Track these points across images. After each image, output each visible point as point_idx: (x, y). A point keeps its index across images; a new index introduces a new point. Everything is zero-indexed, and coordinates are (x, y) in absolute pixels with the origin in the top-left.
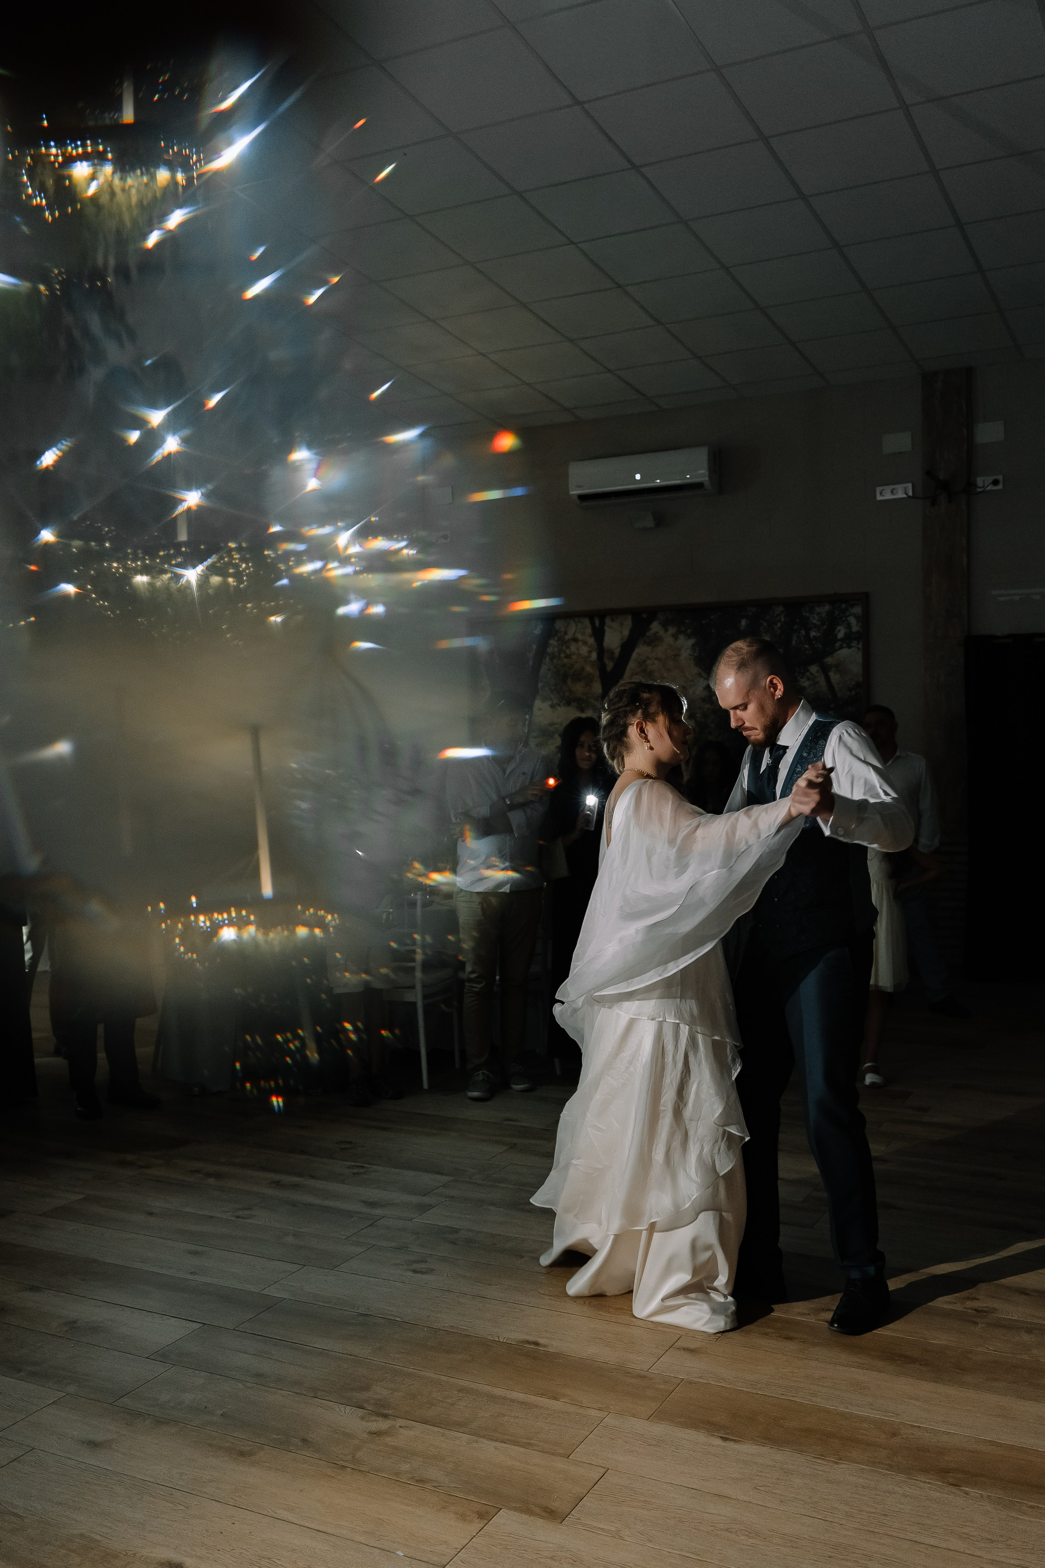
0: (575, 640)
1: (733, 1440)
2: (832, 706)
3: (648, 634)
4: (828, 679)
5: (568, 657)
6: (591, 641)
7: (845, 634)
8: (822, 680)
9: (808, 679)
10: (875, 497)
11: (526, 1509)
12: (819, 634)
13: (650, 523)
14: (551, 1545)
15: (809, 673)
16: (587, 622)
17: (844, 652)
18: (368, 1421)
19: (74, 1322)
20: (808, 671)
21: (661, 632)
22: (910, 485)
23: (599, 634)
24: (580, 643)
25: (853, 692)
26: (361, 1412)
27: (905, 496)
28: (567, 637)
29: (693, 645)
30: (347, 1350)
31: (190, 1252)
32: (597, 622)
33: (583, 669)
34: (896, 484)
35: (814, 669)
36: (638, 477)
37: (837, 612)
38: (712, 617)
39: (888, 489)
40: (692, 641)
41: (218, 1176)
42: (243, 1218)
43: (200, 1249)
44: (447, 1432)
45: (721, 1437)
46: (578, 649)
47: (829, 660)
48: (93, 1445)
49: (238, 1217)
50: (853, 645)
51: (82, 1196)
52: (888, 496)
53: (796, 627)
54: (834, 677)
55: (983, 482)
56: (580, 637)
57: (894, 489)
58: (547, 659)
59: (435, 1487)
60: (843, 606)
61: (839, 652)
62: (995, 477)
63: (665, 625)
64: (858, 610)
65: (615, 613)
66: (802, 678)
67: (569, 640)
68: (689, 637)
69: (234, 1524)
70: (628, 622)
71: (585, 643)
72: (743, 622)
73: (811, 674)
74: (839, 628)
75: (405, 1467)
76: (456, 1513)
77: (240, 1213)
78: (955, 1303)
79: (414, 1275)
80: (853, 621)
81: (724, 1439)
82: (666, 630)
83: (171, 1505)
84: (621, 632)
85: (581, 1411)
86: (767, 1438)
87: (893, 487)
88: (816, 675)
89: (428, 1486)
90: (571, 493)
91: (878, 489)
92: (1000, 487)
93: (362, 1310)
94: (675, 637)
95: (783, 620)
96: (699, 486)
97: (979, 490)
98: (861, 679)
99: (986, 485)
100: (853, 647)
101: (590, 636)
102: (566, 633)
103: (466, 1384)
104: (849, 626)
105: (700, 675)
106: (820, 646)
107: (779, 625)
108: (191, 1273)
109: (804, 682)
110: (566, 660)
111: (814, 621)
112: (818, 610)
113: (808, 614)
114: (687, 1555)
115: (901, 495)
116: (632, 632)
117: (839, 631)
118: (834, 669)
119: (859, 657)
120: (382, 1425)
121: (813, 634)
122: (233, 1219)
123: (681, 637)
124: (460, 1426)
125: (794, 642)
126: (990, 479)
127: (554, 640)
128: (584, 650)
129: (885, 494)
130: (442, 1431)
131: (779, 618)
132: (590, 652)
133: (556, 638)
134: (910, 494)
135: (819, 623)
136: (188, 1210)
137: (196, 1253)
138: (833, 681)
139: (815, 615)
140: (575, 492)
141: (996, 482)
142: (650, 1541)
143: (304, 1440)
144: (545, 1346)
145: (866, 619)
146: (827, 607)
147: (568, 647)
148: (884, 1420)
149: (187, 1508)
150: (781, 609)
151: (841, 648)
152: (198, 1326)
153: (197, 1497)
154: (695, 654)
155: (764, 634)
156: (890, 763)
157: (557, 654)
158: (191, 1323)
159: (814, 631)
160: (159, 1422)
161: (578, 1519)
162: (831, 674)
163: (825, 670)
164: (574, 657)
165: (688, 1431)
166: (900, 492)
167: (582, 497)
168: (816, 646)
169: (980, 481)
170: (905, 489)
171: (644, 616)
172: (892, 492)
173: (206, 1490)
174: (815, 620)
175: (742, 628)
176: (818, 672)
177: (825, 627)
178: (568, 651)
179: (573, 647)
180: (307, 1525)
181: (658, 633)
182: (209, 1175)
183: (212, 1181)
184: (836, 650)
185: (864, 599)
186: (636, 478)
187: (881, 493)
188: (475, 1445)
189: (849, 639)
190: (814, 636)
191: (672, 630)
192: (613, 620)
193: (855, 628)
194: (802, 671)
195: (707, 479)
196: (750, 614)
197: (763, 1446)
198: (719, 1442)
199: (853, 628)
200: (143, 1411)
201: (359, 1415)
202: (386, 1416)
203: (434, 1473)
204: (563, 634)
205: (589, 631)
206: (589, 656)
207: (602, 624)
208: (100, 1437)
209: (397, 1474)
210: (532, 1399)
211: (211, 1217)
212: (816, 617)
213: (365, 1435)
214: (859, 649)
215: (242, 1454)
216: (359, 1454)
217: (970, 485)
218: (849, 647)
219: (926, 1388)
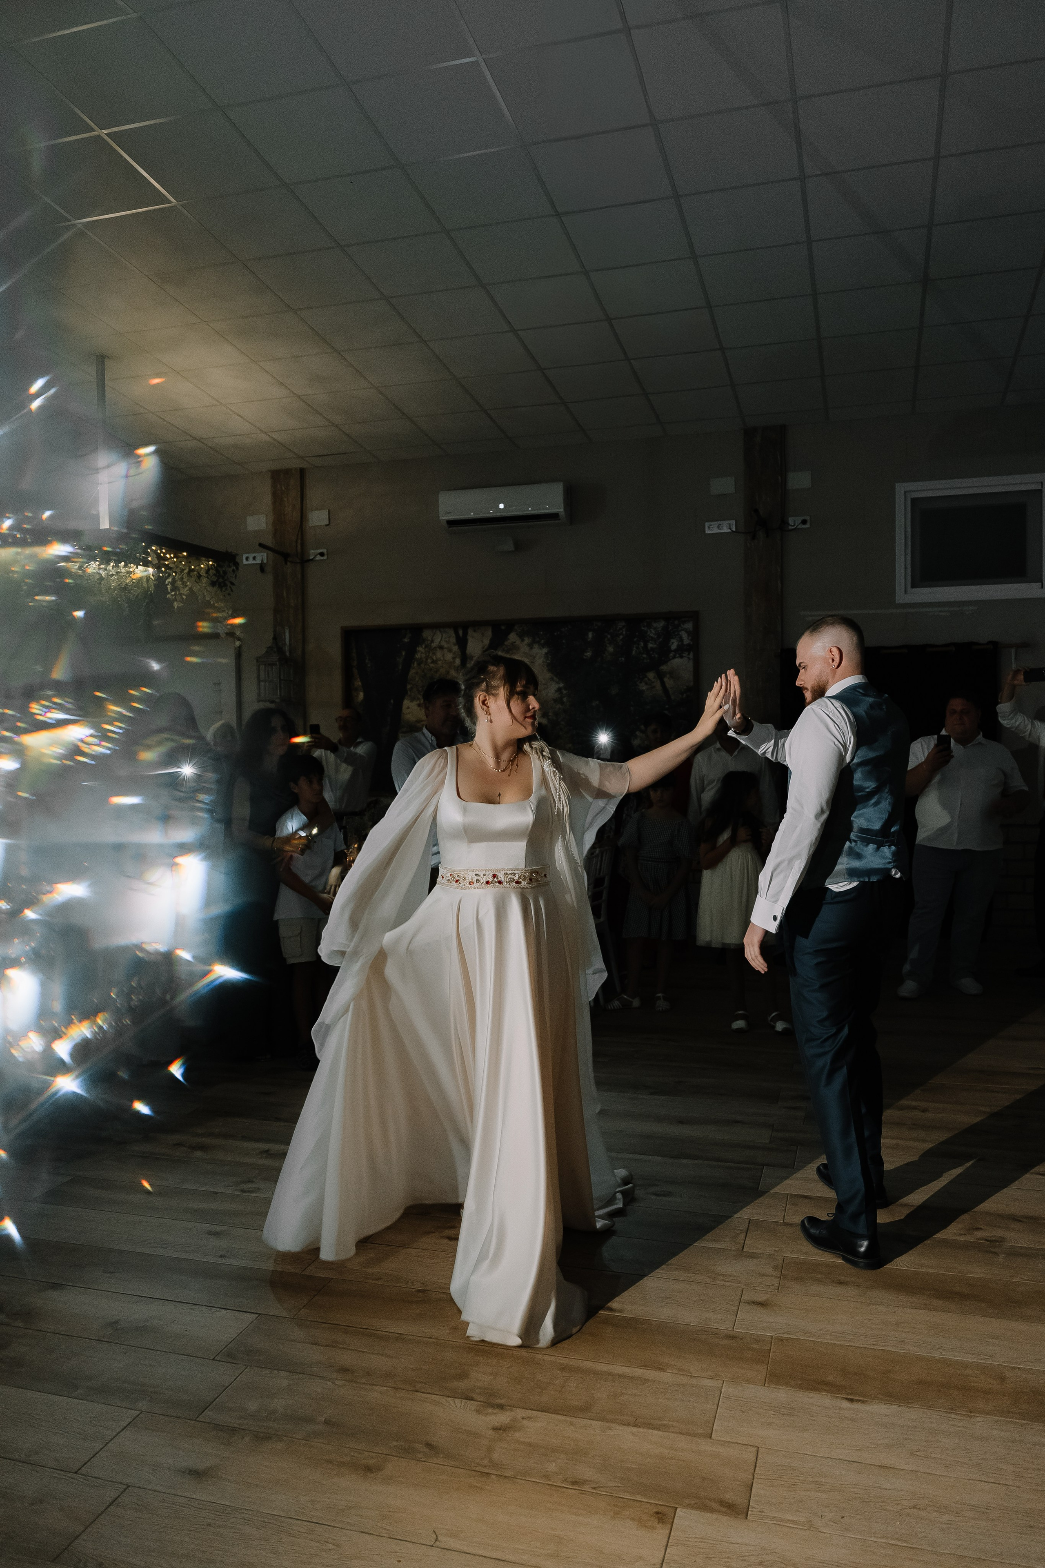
0: (441, 648)
1: (859, 1401)
2: (667, 707)
3: (506, 643)
4: (663, 684)
5: (433, 662)
6: (455, 648)
7: (678, 646)
8: (658, 684)
9: (646, 684)
10: (704, 531)
11: (702, 1505)
12: (655, 646)
13: (509, 546)
14: (752, 1548)
15: (647, 679)
16: (452, 633)
17: (677, 661)
18: (487, 1415)
19: (116, 1322)
20: (646, 677)
21: (518, 642)
22: (734, 522)
23: (462, 643)
24: (446, 650)
25: (685, 695)
26: (473, 1405)
27: (729, 531)
28: (434, 645)
29: (546, 654)
30: (424, 1332)
31: (210, 1233)
32: (461, 633)
33: (448, 673)
34: (722, 520)
35: (651, 675)
36: (502, 506)
37: (670, 628)
38: (563, 630)
39: (715, 524)
40: (545, 650)
41: (203, 1148)
42: (249, 1192)
43: (218, 1228)
44: (574, 1420)
45: (846, 1399)
46: (443, 656)
47: (664, 668)
48: (197, 1474)
49: (243, 1191)
50: (684, 655)
51: (69, 1178)
52: (715, 531)
53: (635, 640)
54: (669, 682)
55: (793, 521)
56: (444, 644)
57: (720, 524)
58: (415, 664)
59: (594, 1488)
60: (676, 622)
61: (672, 661)
62: (803, 518)
63: (521, 636)
64: (689, 626)
65: (477, 625)
66: (641, 683)
67: (435, 647)
68: (543, 646)
69: (400, 1561)
70: (489, 633)
71: (450, 651)
72: (590, 635)
73: (649, 679)
74: (672, 641)
75: (552, 1467)
76: (633, 1519)
77: (243, 1186)
78: (965, 1234)
79: (451, 1243)
80: (684, 635)
81: (851, 1400)
82: (523, 640)
83: (318, 1544)
84: (482, 642)
85: (694, 1381)
86: (890, 1395)
87: (719, 522)
88: (653, 680)
89: (587, 1488)
90: (441, 518)
91: (707, 524)
92: (807, 526)
93: (417, 1286)
94: (530, 646)
95: (624, 632)
96: (555, 516)
97: (790, 528)
98: (692, 684)
99: (796, 524)
100: (685, 657)
101: (454, 645)
102: (432, 641)
103: (564, 1361)
104: (681, 640)
105: (552, 679)
106: (656, 656)
107: (621, 637)
108: (221, 1256)
109: (643, 686)
110: (432, 665)
111: (651, 635)
112: (655, 625)
113: (645, 629)
114: (892, 1542)
115: (726, 530)
116: (492, 641)
117: (673, 643)
118: (668, 676)
119: (690, 665)
120: (502, 1418)
121: (650, 645)
122: (238, 1193)
123: (536, 646)
124: (583, 1410)
125: (634, 652)
126: (799, 520)
127: (422, 647)
128: (449, 657)
129: (712, 529)
130: (568, 1419)
131: (621, 631)
132: (454, 658)
133: (424, 646)
134: (734, 529)
135: (656, 637)
136: (186, 1186)
137: (216, 1234)
138: (667, 686)
139: (652, 630)
140: (444, 518)
141: (804, 522)
142: (848, 1530)
143: (428, 1445)
144: (620, 1311)
145: (695, 635)
146: (661, 624)
147: (434, 654)
148: (986, 1365)
149: (338, 1546)
150: (623, 624)
151: (674, 657)
152: (254, 1316)
153: (343, 1530)
154: (548, 661)
155: (608, 645)
156: (736, 753)
157: (424, 660)
158: (247, 1315)
159: (651, 643)
160: (262, 1438)
161: (761, 1512)
162: (666, 680)
163: (661, 676)
164: (440, 663)
165: (811, 1395)
166: (725, 527)
167: (451, 523)
168: (653, 655)
169: (791, 520)
170: (730, 524)
171: (503, 628)
172: (718, 527)
173: (349, 1520)
174: (652, 633)
175: (589, 640)
176: (654, 678)
177: (661, 639)
178: (434, 658)
179: (439, 654)
180: (481, 1553)
181: (515, 642)
182: (194, 1148)
183: (199, 1154)
184: (670, 660)
185: (694, 616)
186: (500, 507)
187: (709, 528)
188: (610, 1432)
189: (681, 651)
190: (651, 648)
191: (527, 640)
192: (475, 631)
193: (686, 641)
194: (641, 677)
195: (562, 510)
196: (596, 627)
197: (891, 1404)
198: (846, 1404)
199: (684, 641)
200: (236, 1426)
201: (473, 1409)
202: (501, 1407)
203: (586, 1472)
204: (429, 642)
205: (453, 640)
206: (454, 662)
207: (465, 634)
208: (200, 1464)
209: (546, 1477)
210: (638, 1372)
211: (216, 1193)
212: (654, 632)
213: (491, 1433)
214: (689, 659)
215: (369, 1469)
216: (495, 1456)
217: (784, 522)
218: (681, 657)
219: (998, 1325)
